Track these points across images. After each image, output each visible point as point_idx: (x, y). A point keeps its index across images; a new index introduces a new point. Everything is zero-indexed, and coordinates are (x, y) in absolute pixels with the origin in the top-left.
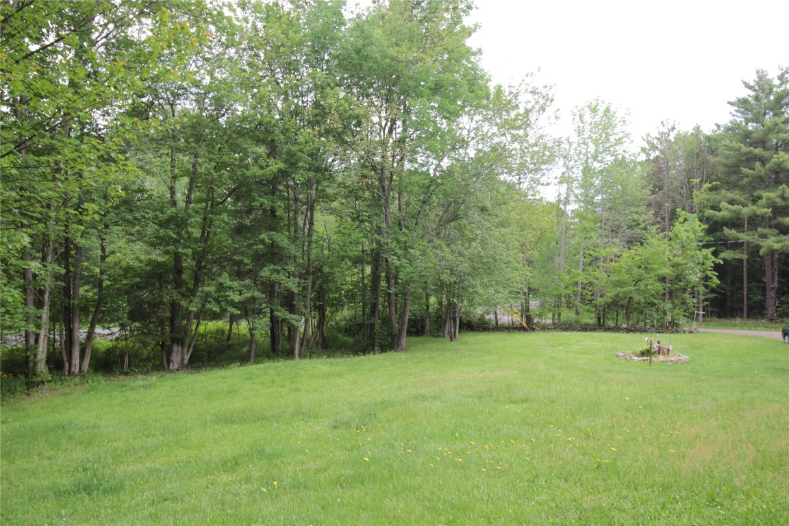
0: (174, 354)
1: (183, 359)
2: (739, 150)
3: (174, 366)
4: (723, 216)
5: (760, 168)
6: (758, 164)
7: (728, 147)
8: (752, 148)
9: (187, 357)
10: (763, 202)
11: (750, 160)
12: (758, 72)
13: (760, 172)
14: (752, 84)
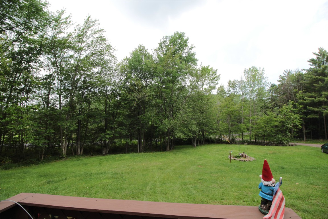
0: (104, 150)
1: (106, 151)
2: (312, 78)
3: (104, 153)
4: (307, 102)
5: (322, 84)
6: (320, 82)
7: (307, 77)
8: (318, 77)
9: (107, 151)
10: (323, 96)
11: (317, 81)
12: (319, 49)
13: (321, 85)
14: (317, 53)
